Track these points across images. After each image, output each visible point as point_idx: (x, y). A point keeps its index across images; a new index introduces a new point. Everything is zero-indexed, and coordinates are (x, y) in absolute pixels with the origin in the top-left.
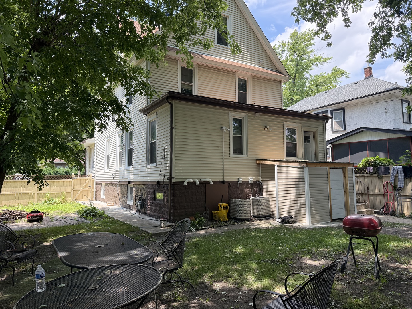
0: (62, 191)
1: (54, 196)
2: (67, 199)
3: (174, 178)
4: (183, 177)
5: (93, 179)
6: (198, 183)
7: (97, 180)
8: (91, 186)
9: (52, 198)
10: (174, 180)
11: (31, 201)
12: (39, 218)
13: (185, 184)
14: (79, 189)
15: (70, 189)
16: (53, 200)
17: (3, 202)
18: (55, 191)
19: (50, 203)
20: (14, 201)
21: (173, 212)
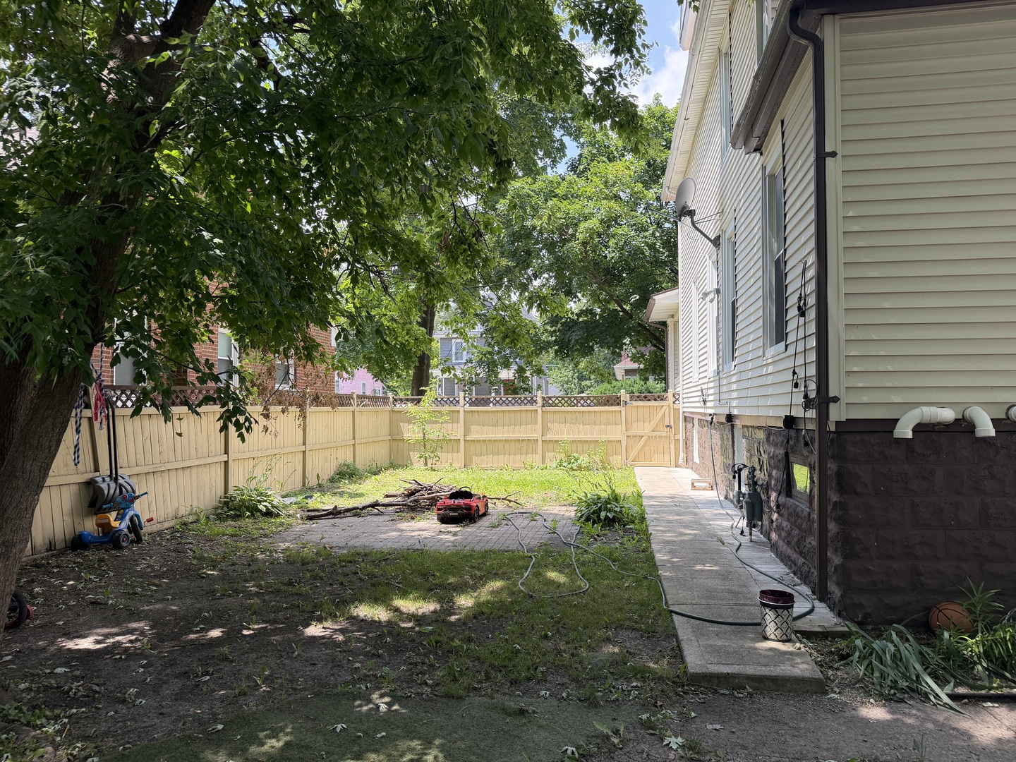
0: (596, 437)
1: (580, 449)
2: (611, 458)
3: (836, 399)
4: (896, 398)
5: (676, 406)
6: (986, 428)
7: (686, 410)
8: (672, 424)
9: (575, 454)
10: (836, 414)
11: (529, 459)
12: (463, 514)
13: (905, 430)
14: (640, 432)
15: (616, 433)
16: (576, 460)
17: (474, 457)
18: (583, 437)
19: (569, 466)
20: (495, 457)
21: (843, 565)
